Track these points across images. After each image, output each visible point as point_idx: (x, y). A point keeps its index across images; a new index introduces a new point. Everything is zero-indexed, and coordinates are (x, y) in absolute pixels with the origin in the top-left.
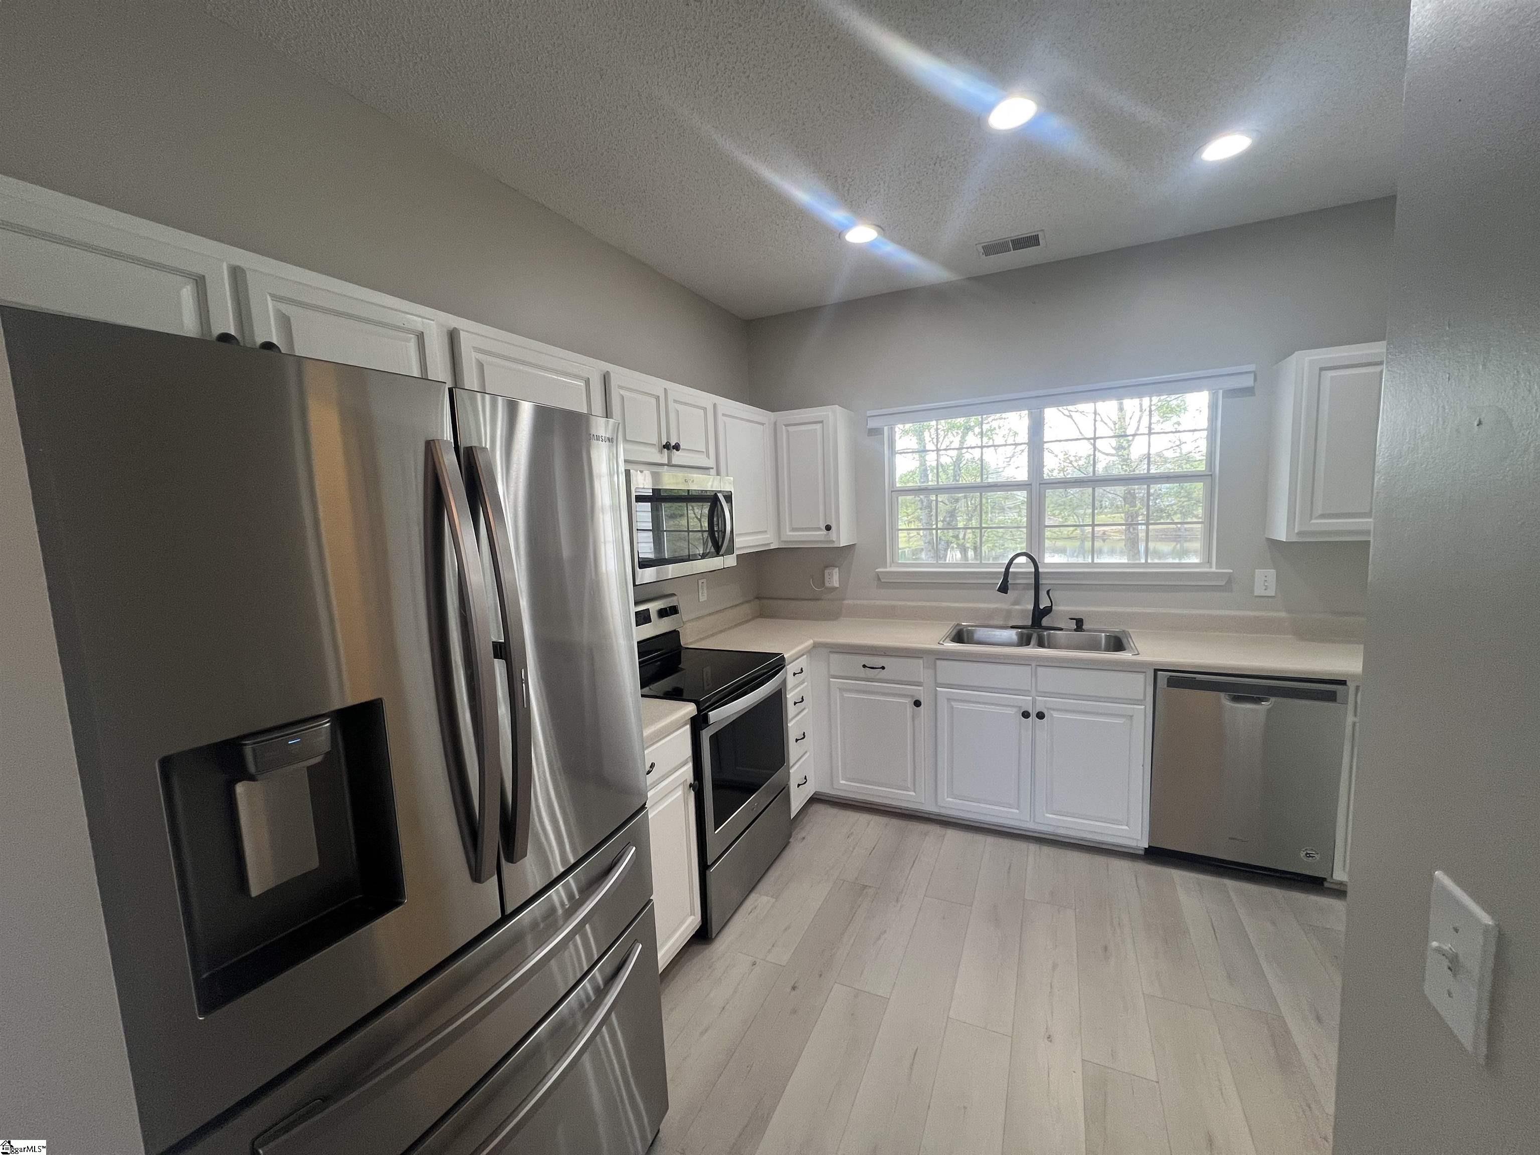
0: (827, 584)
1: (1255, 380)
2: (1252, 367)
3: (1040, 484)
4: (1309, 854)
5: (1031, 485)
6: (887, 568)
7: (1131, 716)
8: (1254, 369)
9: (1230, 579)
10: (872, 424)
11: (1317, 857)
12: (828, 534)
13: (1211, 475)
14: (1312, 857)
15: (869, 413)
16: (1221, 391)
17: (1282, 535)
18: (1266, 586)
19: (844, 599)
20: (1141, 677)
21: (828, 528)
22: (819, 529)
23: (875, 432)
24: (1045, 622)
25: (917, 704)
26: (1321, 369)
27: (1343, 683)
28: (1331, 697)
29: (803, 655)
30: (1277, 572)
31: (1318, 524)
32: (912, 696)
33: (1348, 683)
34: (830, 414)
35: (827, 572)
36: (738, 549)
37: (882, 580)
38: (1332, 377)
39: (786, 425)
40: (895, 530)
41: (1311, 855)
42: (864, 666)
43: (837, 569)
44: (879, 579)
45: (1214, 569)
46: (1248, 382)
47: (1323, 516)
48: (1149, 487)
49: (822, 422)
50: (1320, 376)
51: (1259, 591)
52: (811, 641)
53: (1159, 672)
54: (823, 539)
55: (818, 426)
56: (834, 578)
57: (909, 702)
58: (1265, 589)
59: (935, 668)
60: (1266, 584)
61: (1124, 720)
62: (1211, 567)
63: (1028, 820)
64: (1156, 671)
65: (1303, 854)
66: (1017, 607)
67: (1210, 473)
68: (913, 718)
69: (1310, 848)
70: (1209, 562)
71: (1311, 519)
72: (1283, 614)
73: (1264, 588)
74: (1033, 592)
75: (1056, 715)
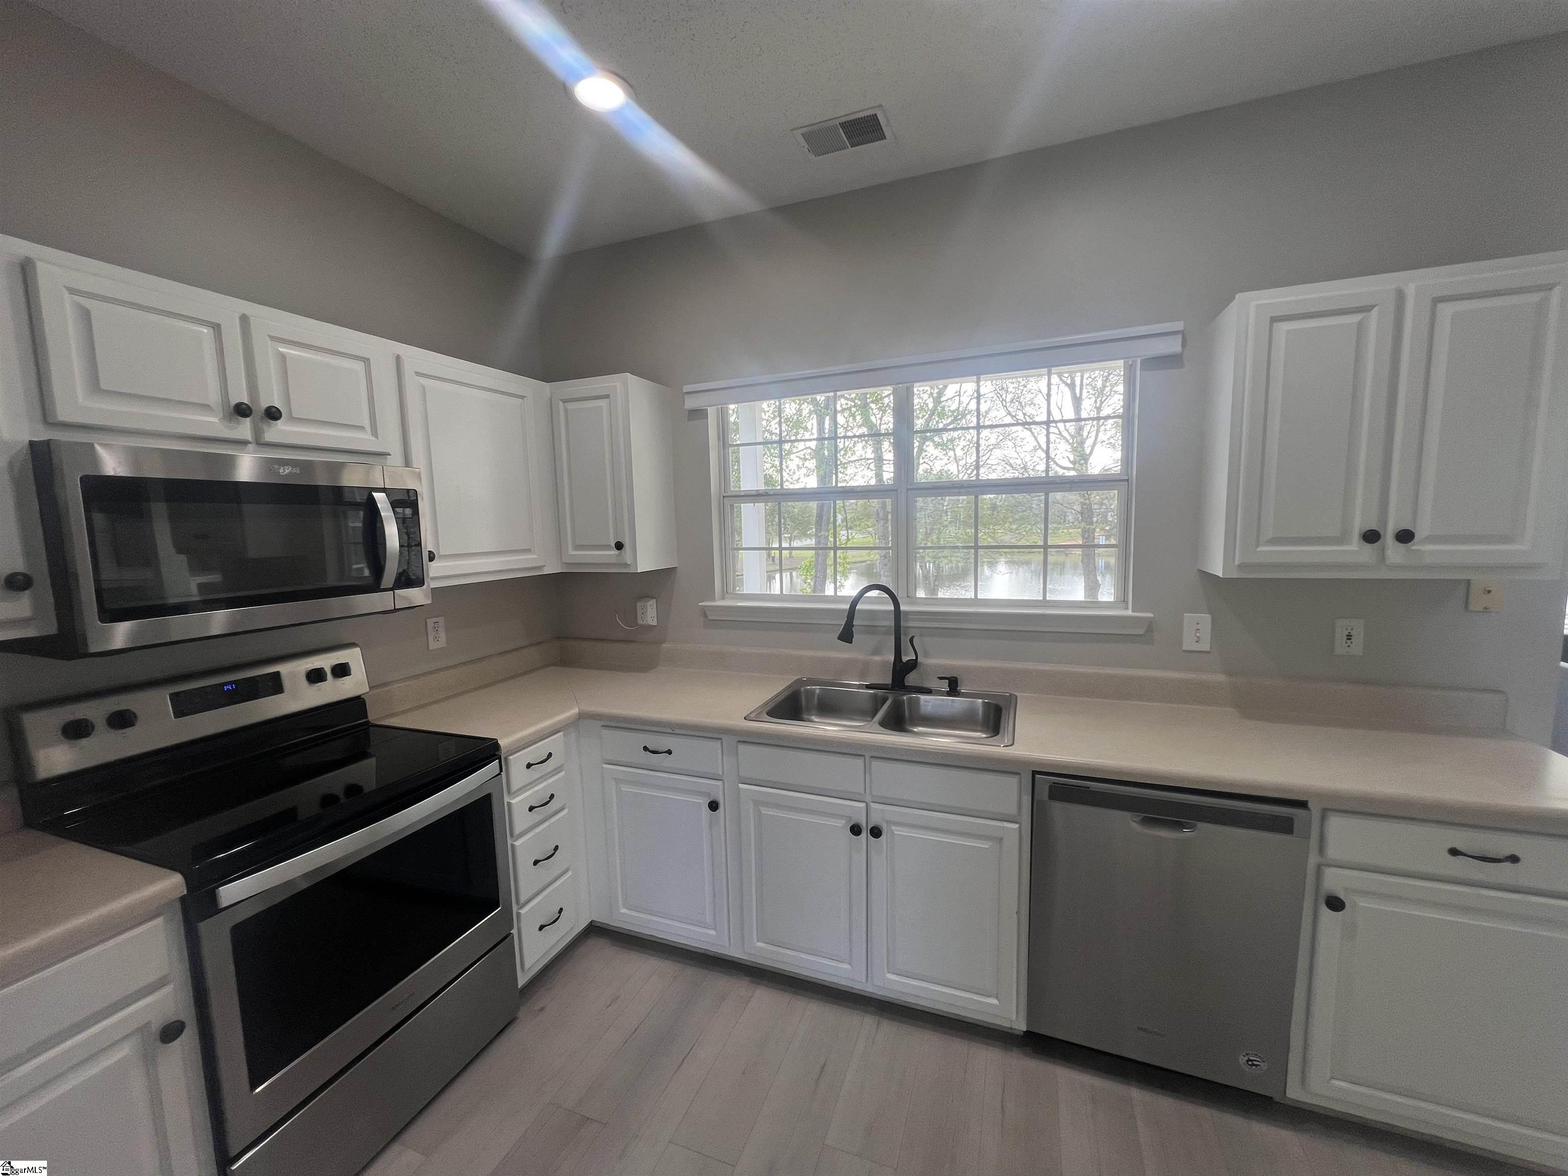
0: (640, 622)
1: (1184, 344)
2: (1179, 326)
3: (908, 490)
4: (1252, 1061)
5: (896, 490)
6: (714, 600)
7: (1001, 839)
8: (1182, 329)
9: (1150, 626)
10: (691, 403)
11: (1264, 1066)
12: (619, 555)
13: (1128, 480)
14: (1256, 1065)
15: (687, 388)
16: (1139, 360)
17: (1217, 568)
18: (1198, 637)
19: (663, 642)
20: (1013, 781)
21: (619, 546)
22: (606, 547)
23: (698, 414)
24: (911, 679)
25: (714, 806)
26: (1274, 320)
27: (1302, 804)
28: (1285, 826)
29: (559, 732)
30: (1213, 618)
31: (1268, 551)
32: (709, 795)
33: (1310, 805)
34: (618, 385)
35: (639, 604)
36: (433, 579)
37: (710, 618)
38: (1288, 332)
39: (564, 401)
40: (730, 549)
41: (1255, 1063)
42: (645, 748)
43: (655, 600)
44: (705, 616)
45: (1129, 613)
46: (1173, 346)
47: (1274, 541)
48: (1047, 495)
49: (607, 396)
50: (1271, 331)
51: (1189, 643)
52: (575, 711)
53: (1037, 776)
54: (613, 561)
55: (602, 403)
56: (649, 614)
57: (704, 802)
58: (1197, 642)
59: (737, 754)
60: (1198, 634)
61: (990, 843)
62: (1127, 608)
63: (864, 981)
64: (1034, 773)
65: (1242, 1060)
66: (877, 658)
67: (1126, 478)
68: (711, 826)
69: (1255, 1053)
70: (1125, 601)
71: (1258, 546)
72: (1221, 678)
73: (1196, 639)
74: (893, 637)
75: (898, 831)
